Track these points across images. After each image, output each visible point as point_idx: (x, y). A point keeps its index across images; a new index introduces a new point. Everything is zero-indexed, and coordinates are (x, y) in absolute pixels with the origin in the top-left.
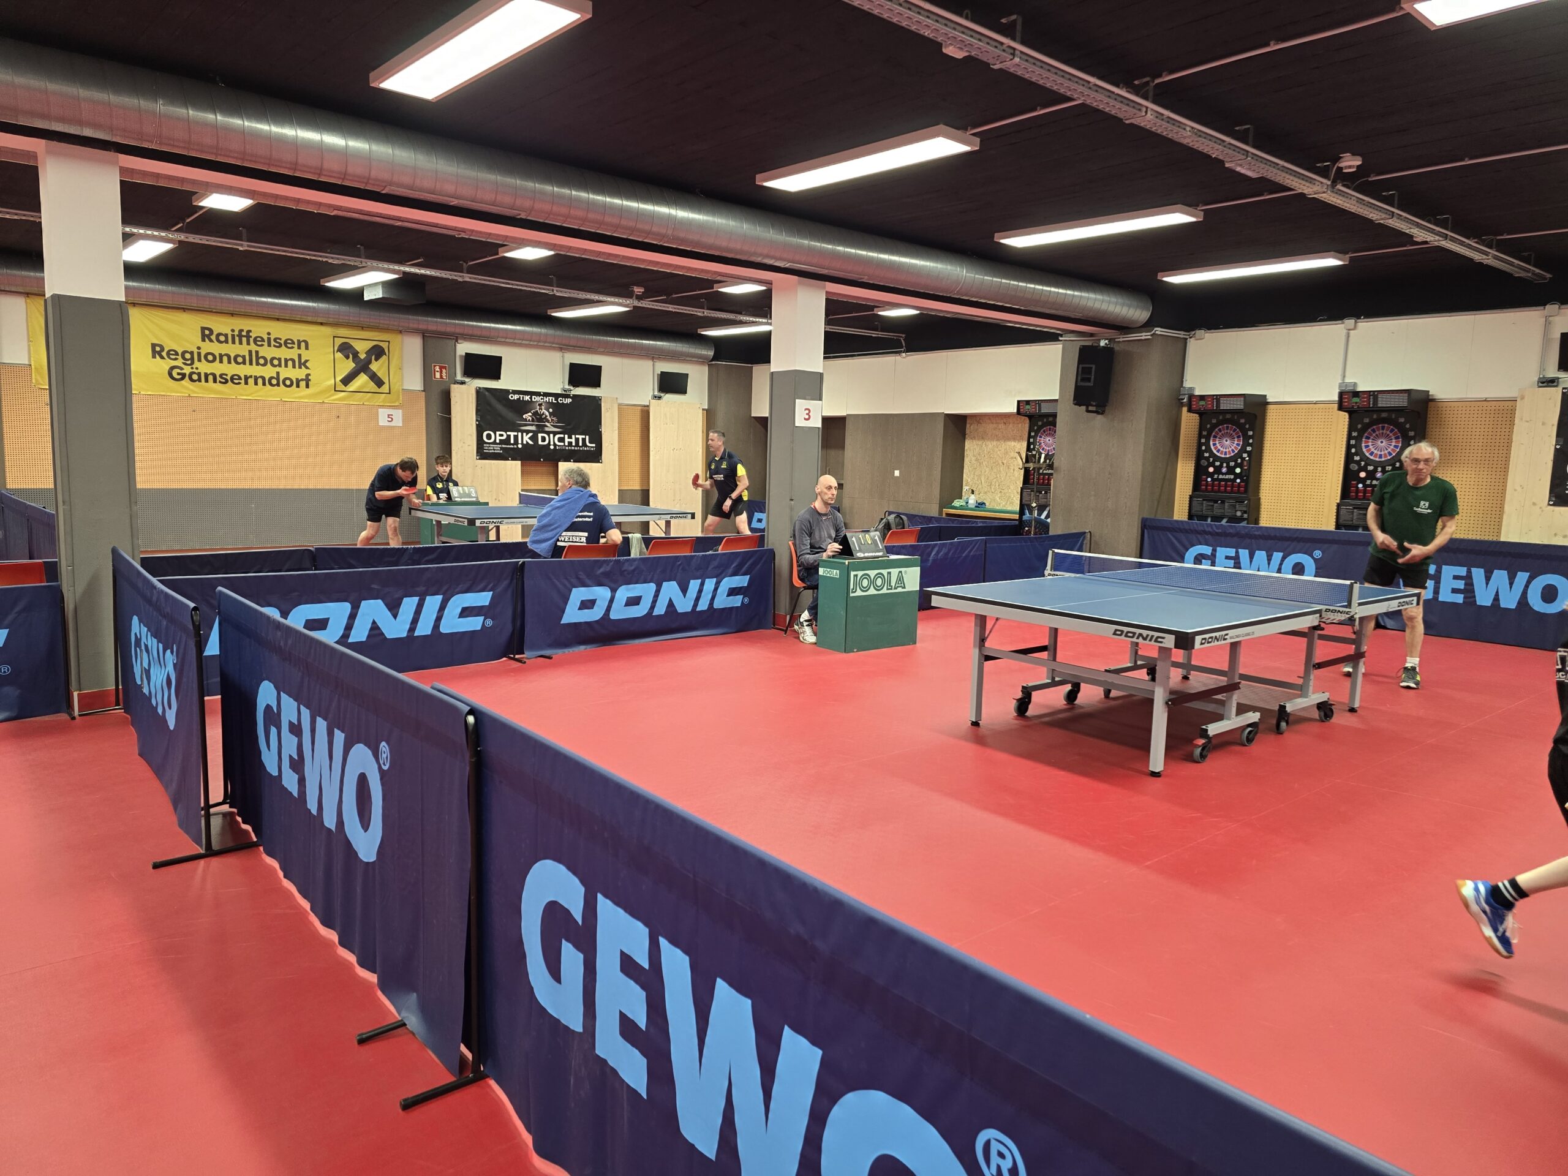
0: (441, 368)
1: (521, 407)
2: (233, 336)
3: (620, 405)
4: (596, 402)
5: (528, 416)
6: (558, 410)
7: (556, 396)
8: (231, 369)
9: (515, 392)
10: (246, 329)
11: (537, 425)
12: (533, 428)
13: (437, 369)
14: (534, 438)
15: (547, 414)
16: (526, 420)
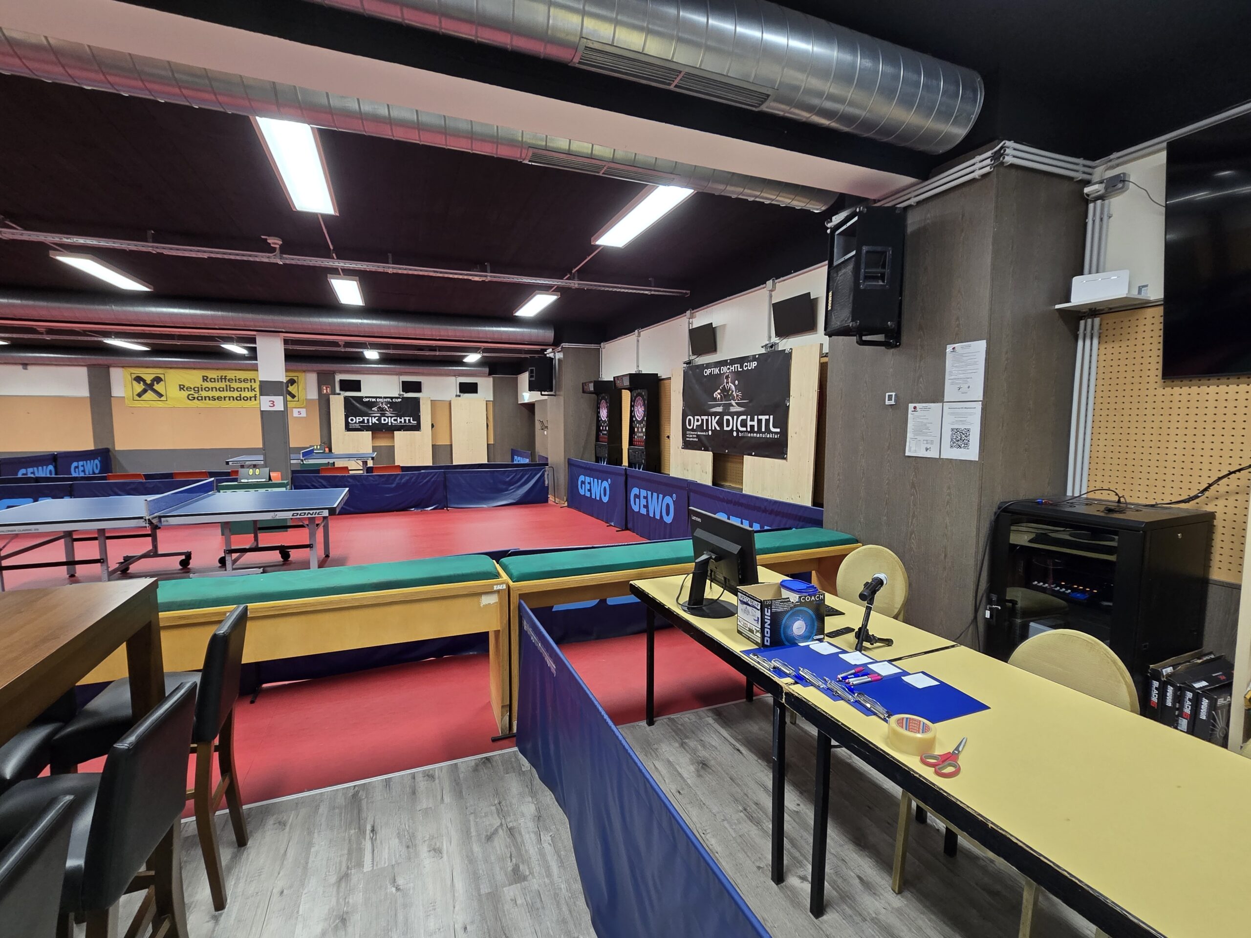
0: (326, 388)
1: (370, 405)
2: (218, 379)
3: (431, 401)
4: (417, 401)
5: (375, 409)
6: (392, 405)
7: (392, 398)
8: (217, 394)
9: (366, 397)
10: (224, 375)
11: (380, 413)
12: (379, 415)
13: (325, 388)
14: (380, 420)
15: (386, 407)
16: (374, 411)
